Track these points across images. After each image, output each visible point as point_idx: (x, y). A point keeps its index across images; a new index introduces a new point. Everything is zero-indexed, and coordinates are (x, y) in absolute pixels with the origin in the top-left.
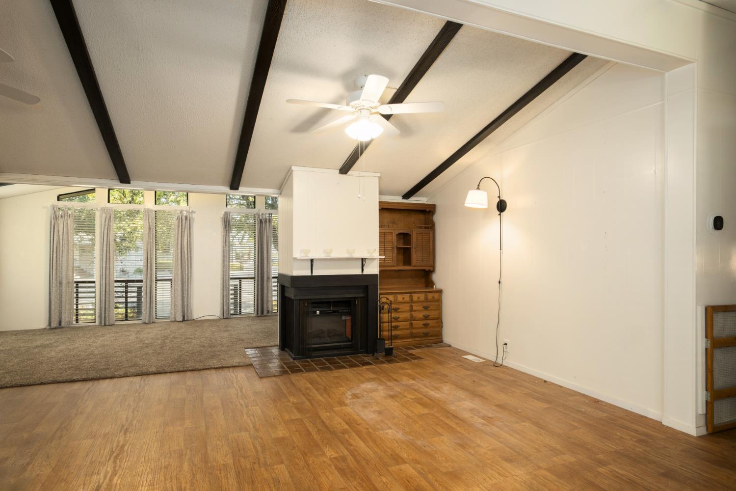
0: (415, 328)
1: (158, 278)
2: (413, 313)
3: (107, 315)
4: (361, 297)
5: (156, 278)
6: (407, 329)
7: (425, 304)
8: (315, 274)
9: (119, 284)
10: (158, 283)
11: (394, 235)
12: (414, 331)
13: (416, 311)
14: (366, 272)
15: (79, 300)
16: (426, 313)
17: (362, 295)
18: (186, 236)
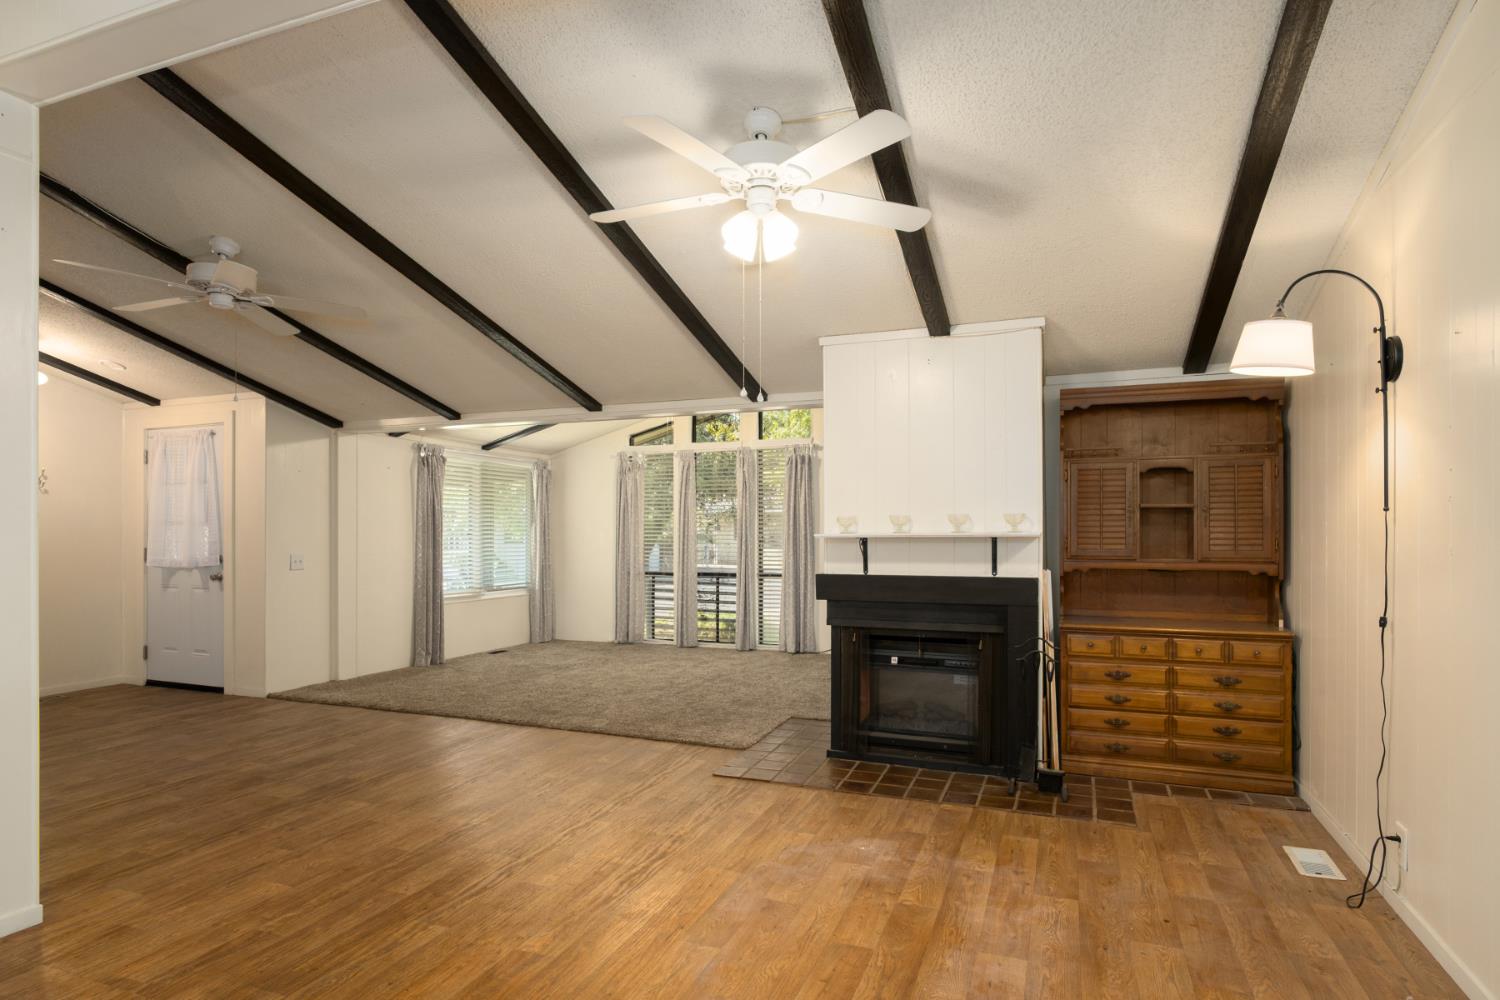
0: (1183, 737)
1: (765, 572)
2: (1179, 693)
3: (684, 629)
4: (990, 634)
5: (761, 571)
6: (1158, 735)
7: (1225, 672)
8: (871, 572)
9: (708, 579)
10: (766, 579)
11: (1129, 475)
12: (1179, 743)
13: (1184, 687)
14: (1006, 571)
15: (656, 601)
16: (1230, 698)
17: (994, 629)
18: (803, 495)
